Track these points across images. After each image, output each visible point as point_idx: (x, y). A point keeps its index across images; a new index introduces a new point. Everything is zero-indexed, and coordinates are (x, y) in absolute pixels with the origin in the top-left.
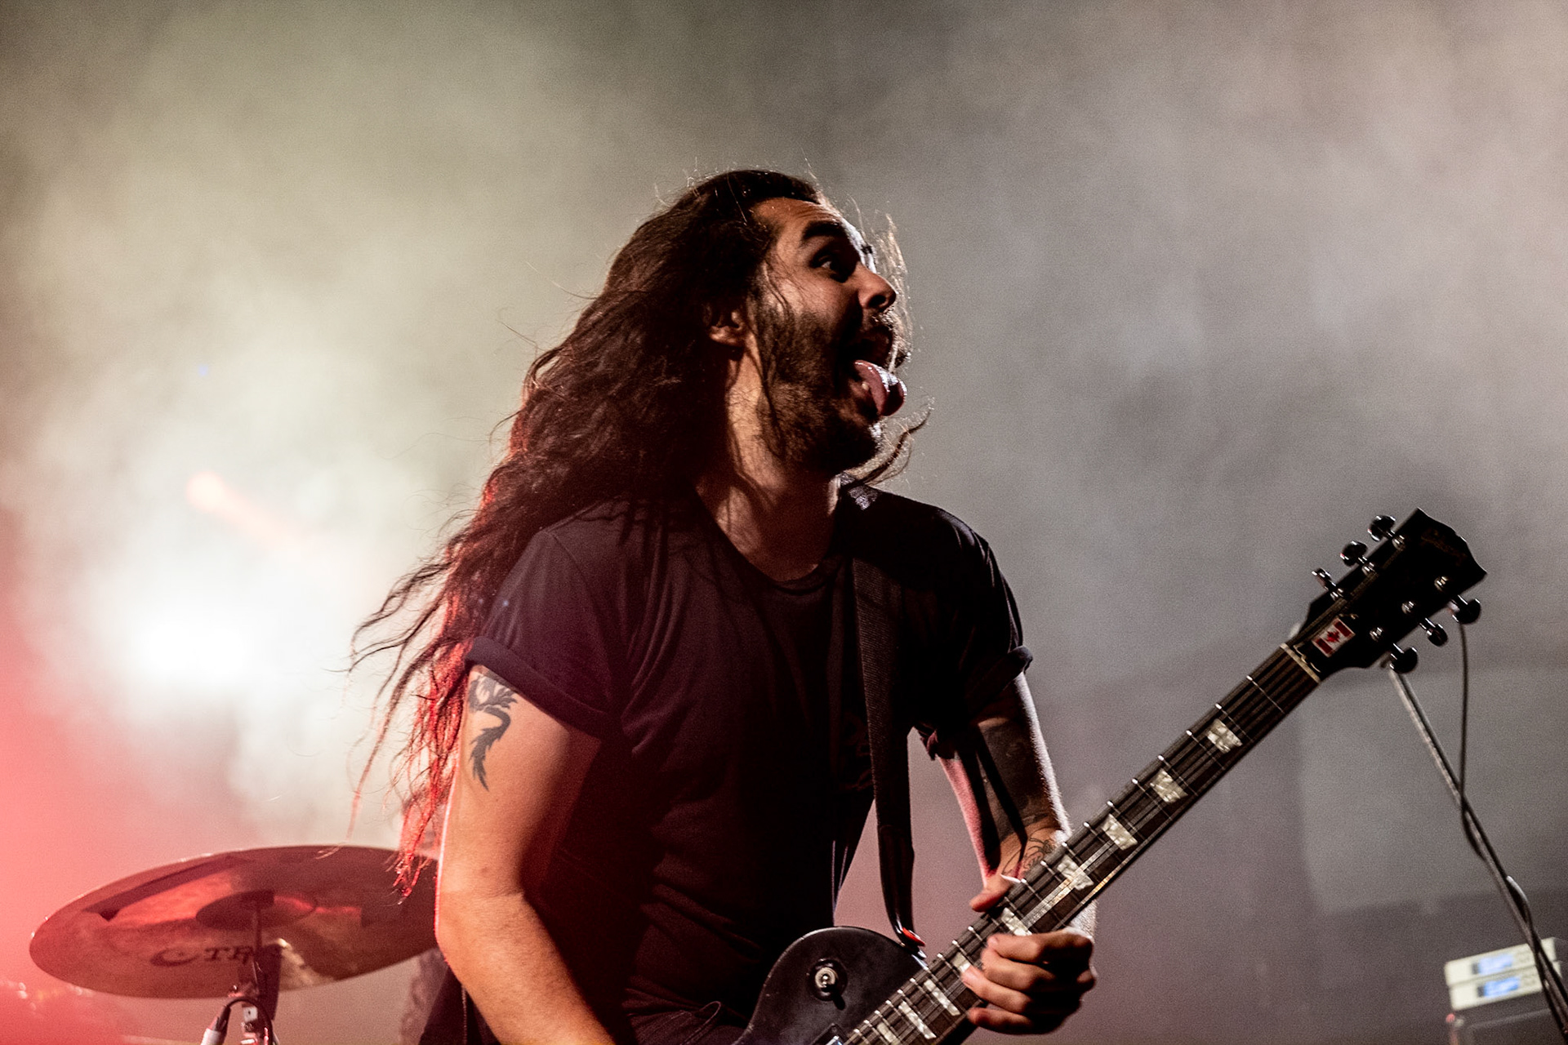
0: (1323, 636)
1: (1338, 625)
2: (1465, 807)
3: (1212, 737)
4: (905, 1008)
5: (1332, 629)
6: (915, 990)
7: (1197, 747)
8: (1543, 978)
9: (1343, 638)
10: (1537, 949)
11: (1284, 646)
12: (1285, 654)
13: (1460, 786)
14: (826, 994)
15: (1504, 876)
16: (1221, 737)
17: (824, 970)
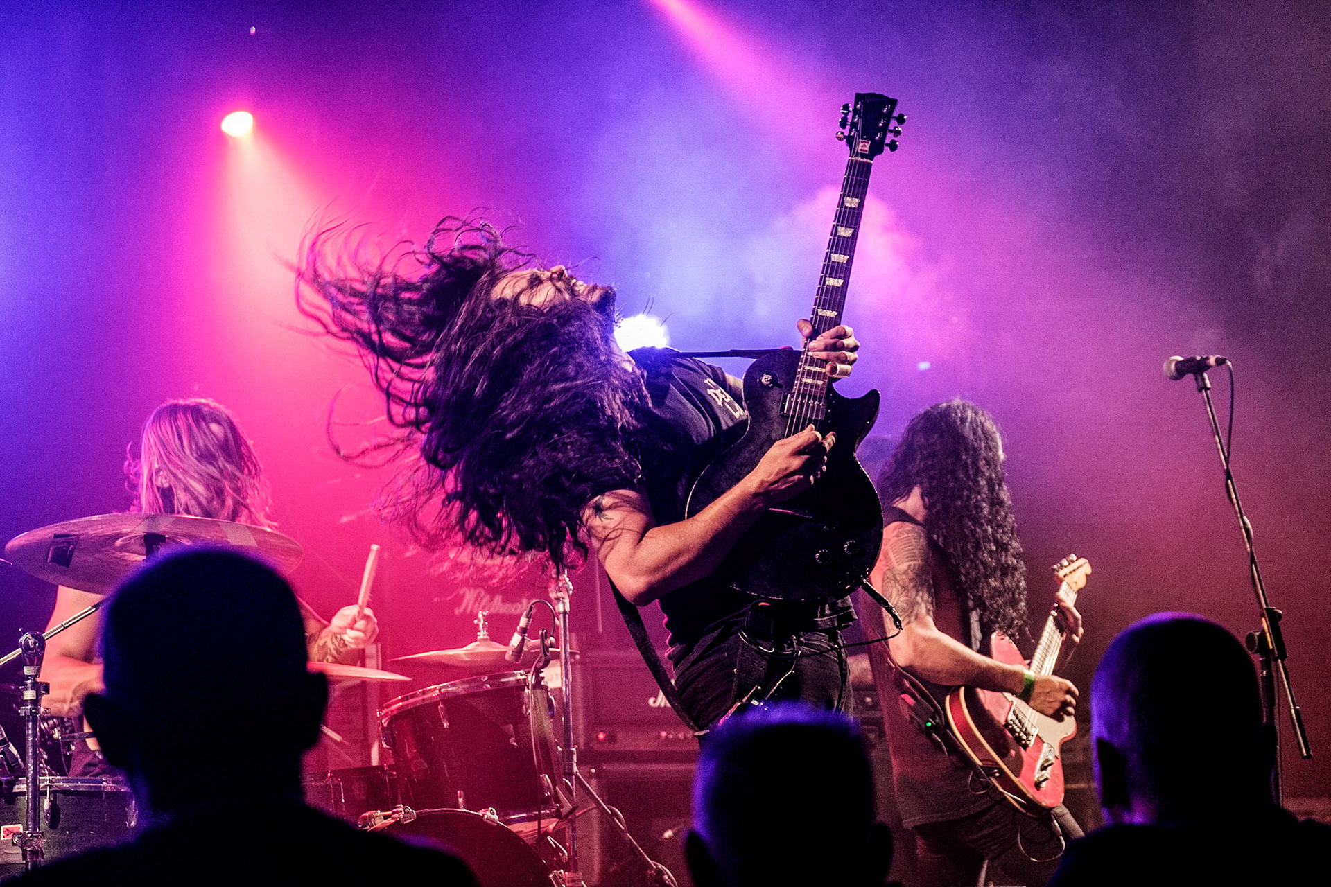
0: (860, 148)
1: (862, 142)
3: (848, 205)
4: (807, 368)
5: (861, 144)
6: (807, 359)
7: (845, 212)
9: (868, 145)
11: (850, 158)
12: (852, 161)
14: (771, 385)
16: (851, 203)
17: (763, 380)
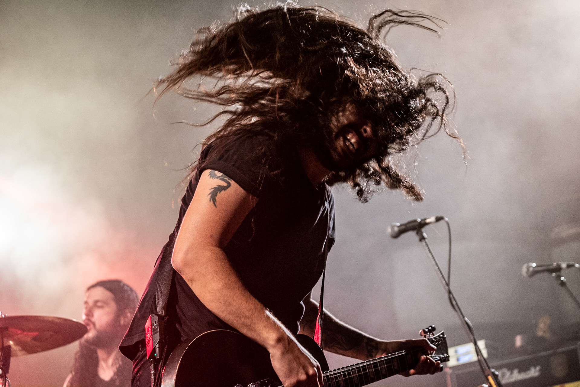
2: (450, 292)
8: (478, 355)
10: (476, 344)
13: (448, 285)
15: (464, 317)
